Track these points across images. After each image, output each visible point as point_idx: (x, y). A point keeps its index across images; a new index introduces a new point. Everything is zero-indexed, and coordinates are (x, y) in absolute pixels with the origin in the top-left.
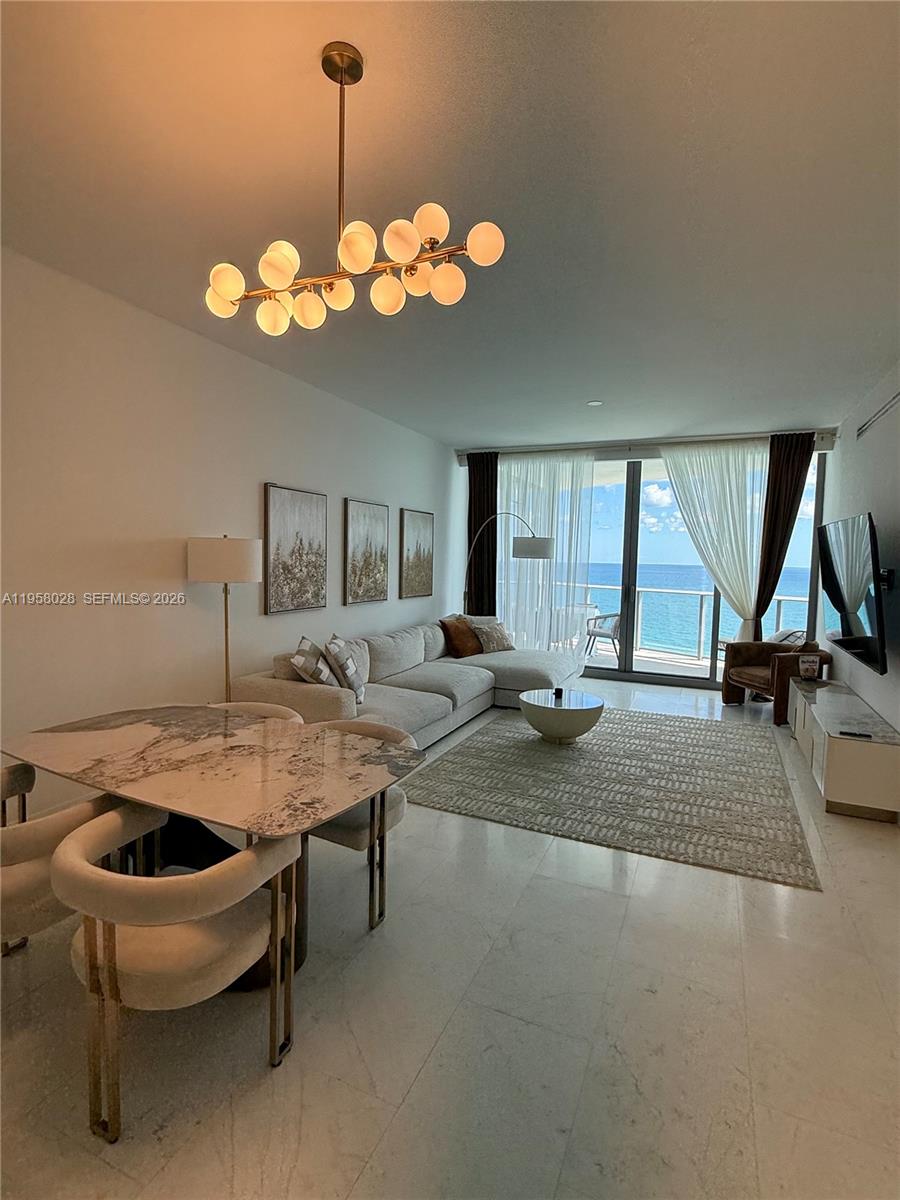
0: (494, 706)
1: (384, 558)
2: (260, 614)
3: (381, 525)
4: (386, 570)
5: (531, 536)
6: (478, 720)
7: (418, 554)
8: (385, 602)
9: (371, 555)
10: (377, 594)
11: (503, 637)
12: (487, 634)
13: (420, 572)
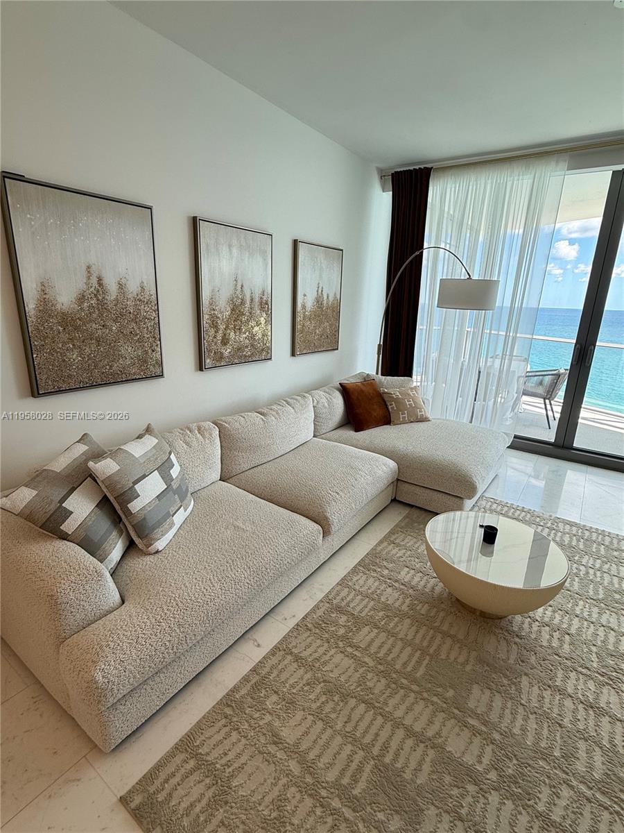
0: (394, 500)
1: (266, 306)
2: (26, 397)
3: (260, 259)
4: (269, 321)
5: (464, 276)
6: (363, 535)
7: (319, 300)
8: (269, 362)
9: (243, 303)
10: (259, 353)
11: (417, 407)
12: (397, 401)
13: (321, 322)
